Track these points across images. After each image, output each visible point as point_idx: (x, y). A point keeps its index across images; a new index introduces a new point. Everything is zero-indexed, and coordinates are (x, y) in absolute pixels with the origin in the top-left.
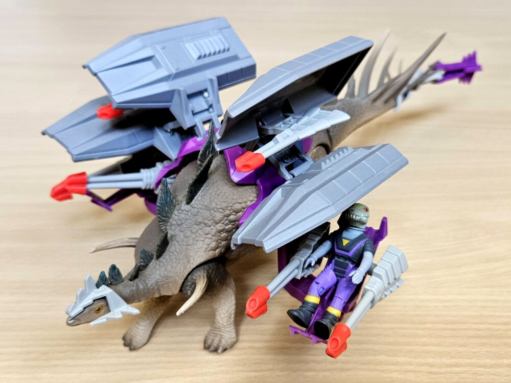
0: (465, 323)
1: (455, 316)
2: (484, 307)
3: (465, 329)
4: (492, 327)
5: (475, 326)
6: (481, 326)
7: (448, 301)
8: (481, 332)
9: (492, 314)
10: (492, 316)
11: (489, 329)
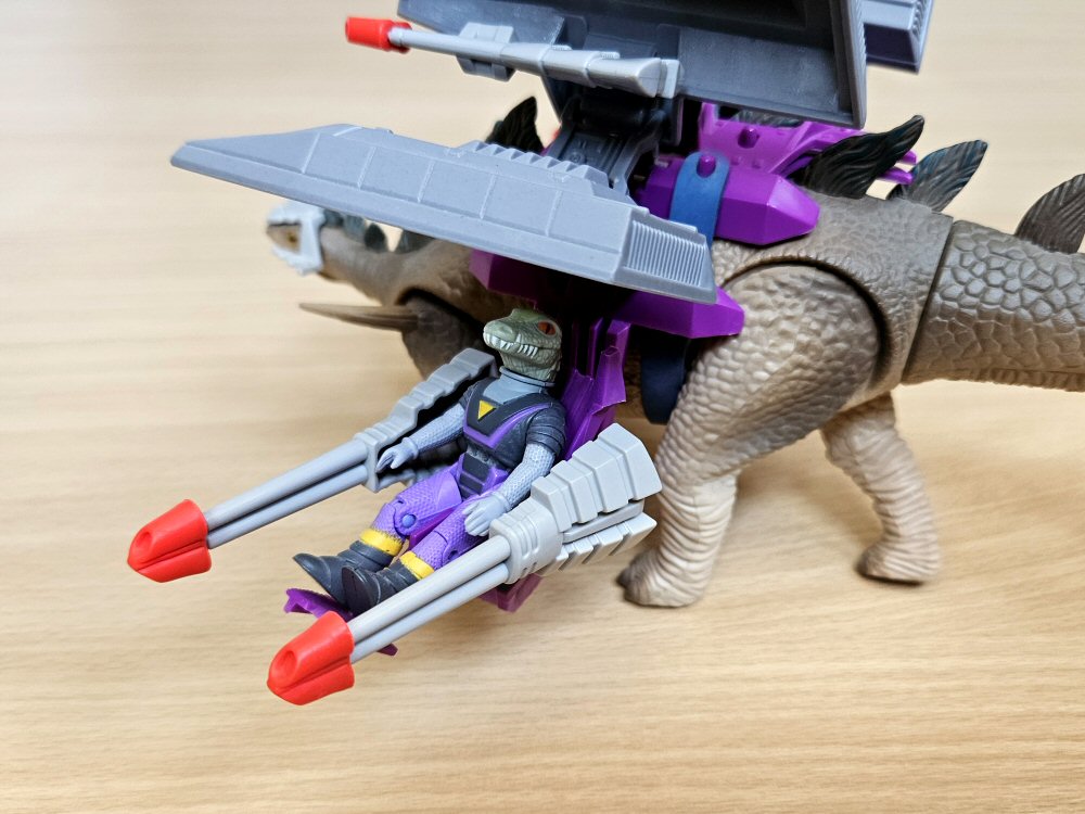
0: (992, 739)
1: (964, 720)
2: (1039, 689)
3: (997, 757)
4: (1066, 746)
5: (1023, 746)
6: (1040, 747)
7: (943, 675)
8: (1040, 765)
9: (1063, 708)
10: (1062, 714)
11: (1059, 754)
